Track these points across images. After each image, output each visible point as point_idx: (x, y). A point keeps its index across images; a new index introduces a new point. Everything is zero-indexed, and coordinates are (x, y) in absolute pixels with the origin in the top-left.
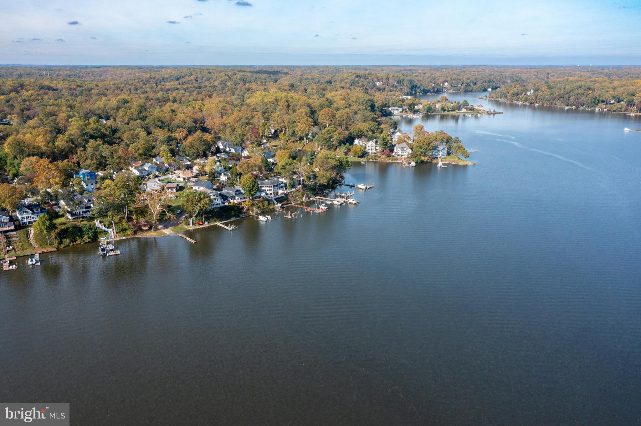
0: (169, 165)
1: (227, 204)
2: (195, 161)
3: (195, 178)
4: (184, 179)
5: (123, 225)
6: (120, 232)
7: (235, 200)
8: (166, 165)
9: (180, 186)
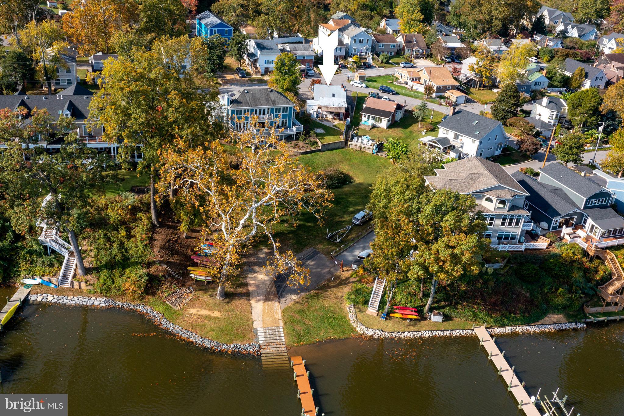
0: (406, 41)
1: (542, 243)
2: (476, 43)
3: (460, 94)
4: (429, 89)
5: (129, 237)
6: (97, 270)
7: (579, 232)
8: (400, 39)
9: (406, 108)
